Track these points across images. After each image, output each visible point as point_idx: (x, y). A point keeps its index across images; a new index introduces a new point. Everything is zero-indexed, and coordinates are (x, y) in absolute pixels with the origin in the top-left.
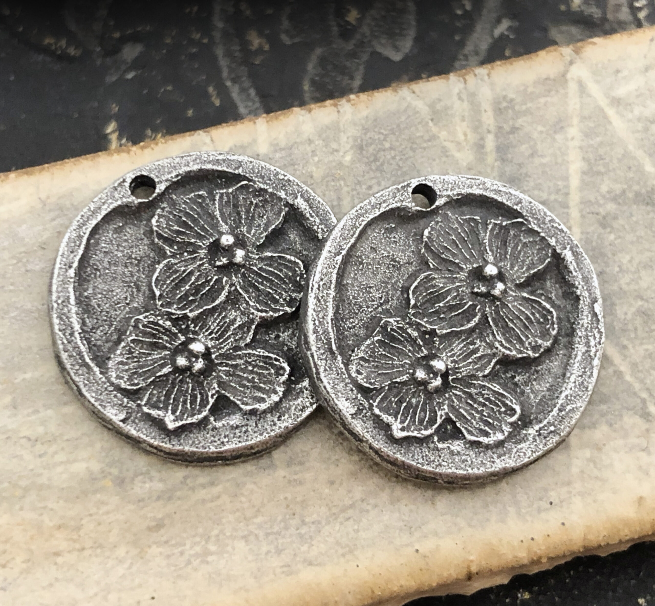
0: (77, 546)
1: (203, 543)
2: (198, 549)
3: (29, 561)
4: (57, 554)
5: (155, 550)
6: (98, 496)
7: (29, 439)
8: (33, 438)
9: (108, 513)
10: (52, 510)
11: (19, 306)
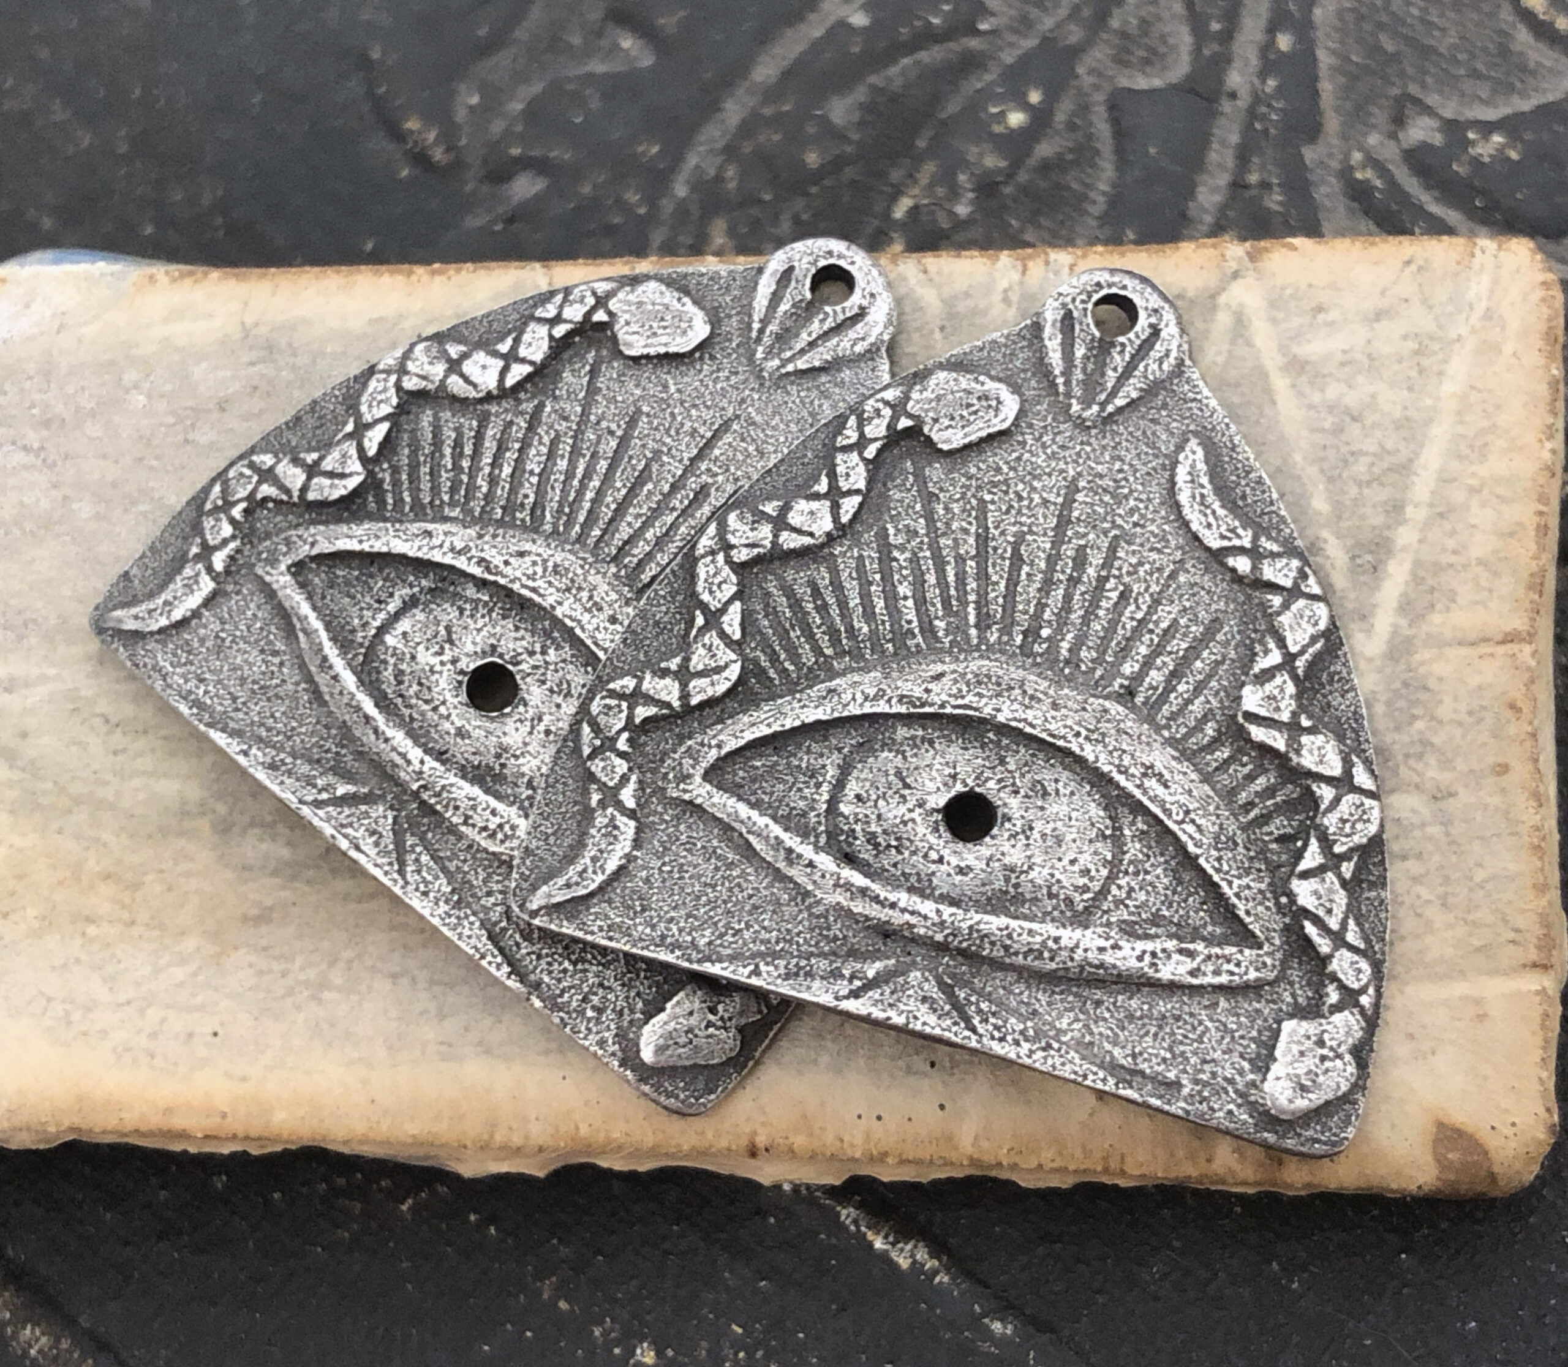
0: (125, 915)
1: (324, 966)
2: (312, 974)
3: (44, 918)
4: (89, 920)
5: (242, 956)
6: (182, 842)
7: (107, 721)
8: (114, 720)
9: (188, 874)
10: (105, 845)
11: (157, 496)
